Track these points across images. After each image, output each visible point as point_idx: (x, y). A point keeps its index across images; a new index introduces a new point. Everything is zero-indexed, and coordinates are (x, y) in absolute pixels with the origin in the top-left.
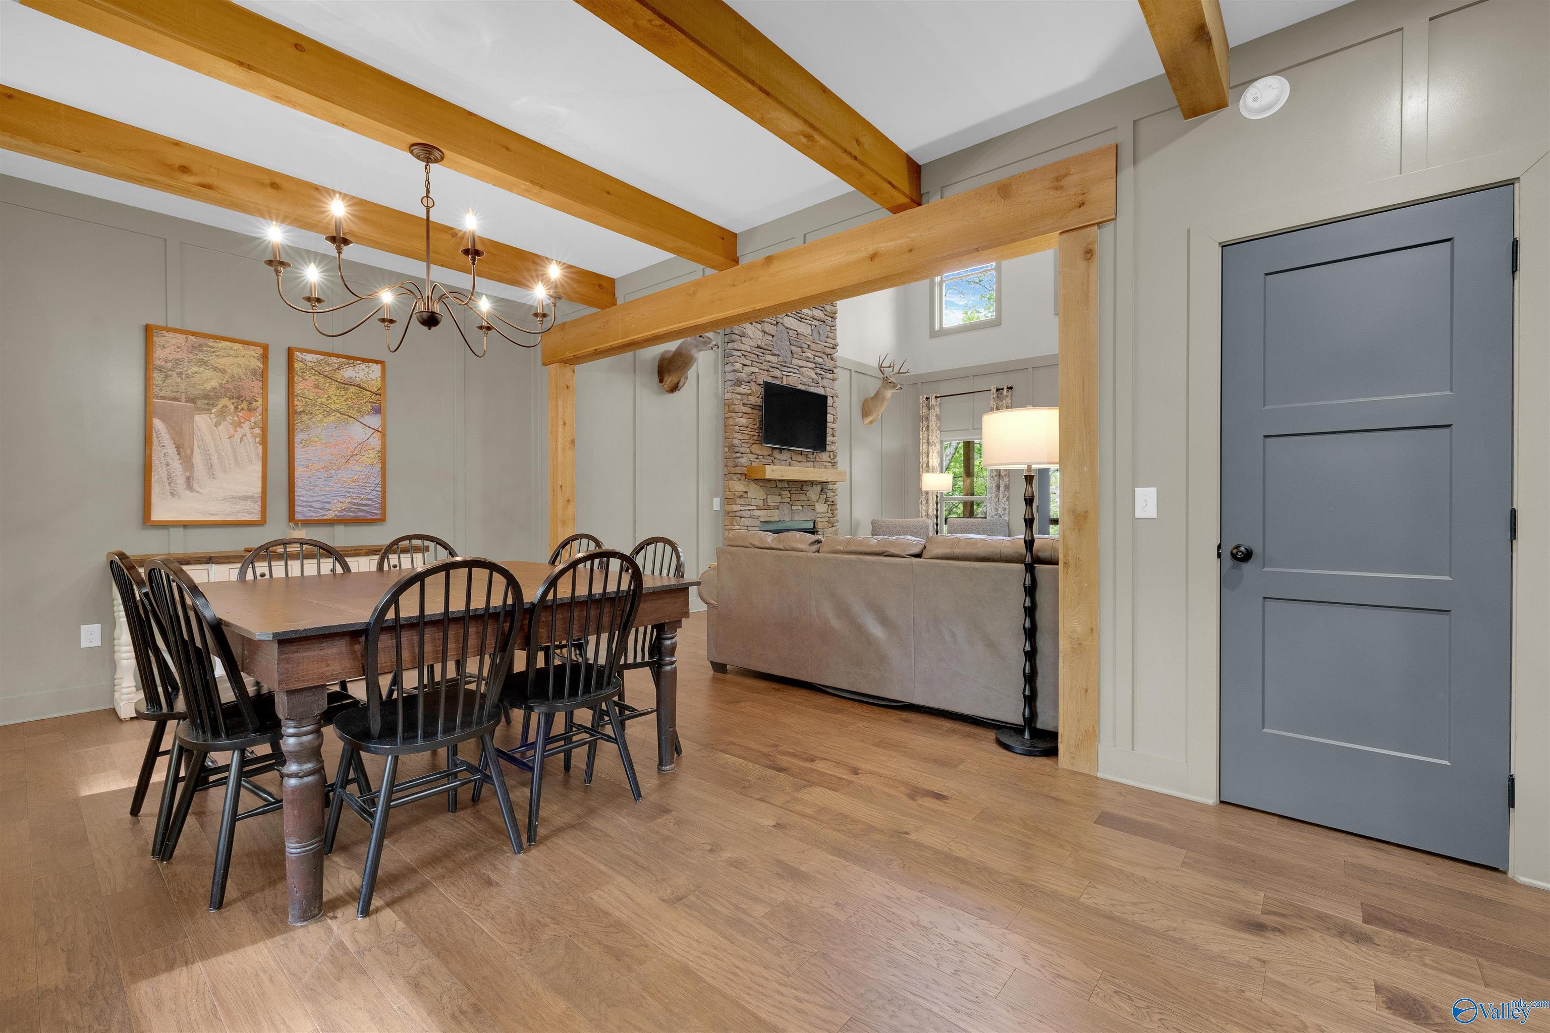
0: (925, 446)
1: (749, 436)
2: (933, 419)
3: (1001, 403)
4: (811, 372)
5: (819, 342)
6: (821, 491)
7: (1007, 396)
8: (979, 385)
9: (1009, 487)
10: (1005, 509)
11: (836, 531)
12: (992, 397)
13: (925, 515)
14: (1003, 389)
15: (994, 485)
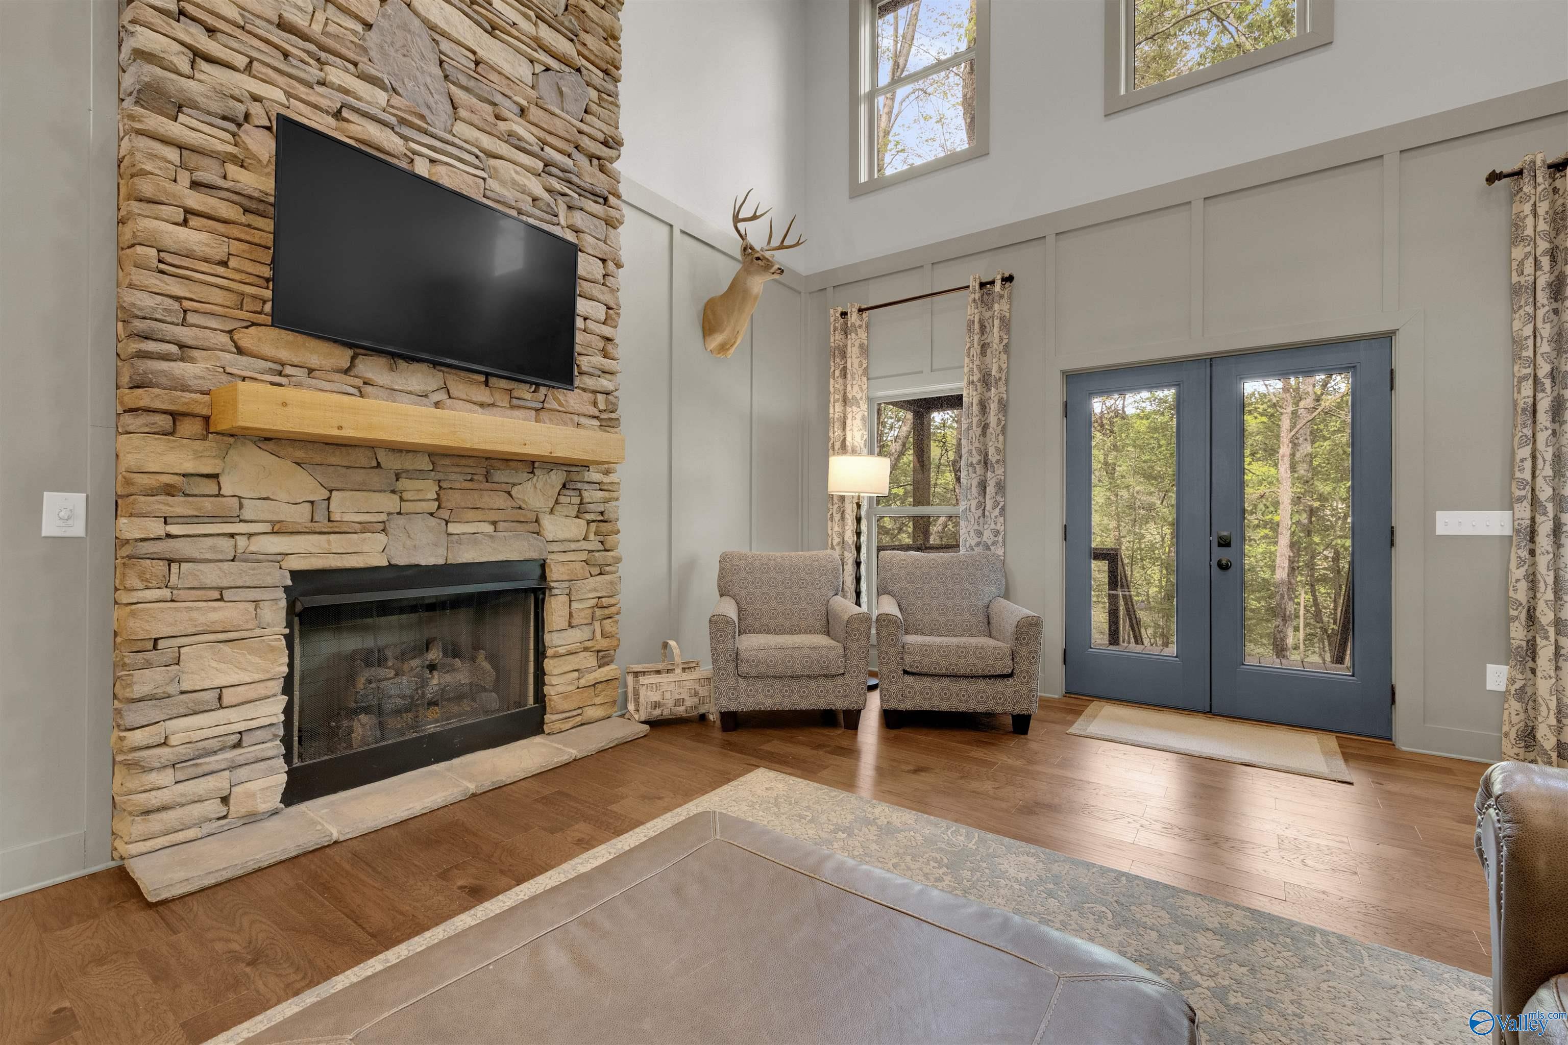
0: (839, 407)
1: (233, 296)
2: (853, 352)
3: (990, 314)
4: (529, 179)
5: (558, 111)
6: (564, 486)
7: (1002, 297)
8: (945, 279)
9: (1004, 487)
10: (996, 533)
11: (612, 583)
12: (970, 299)
13: (838, 544)
14: (992, 283)
15: (975, 483)
